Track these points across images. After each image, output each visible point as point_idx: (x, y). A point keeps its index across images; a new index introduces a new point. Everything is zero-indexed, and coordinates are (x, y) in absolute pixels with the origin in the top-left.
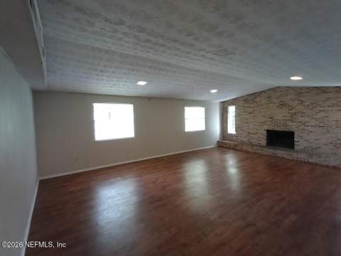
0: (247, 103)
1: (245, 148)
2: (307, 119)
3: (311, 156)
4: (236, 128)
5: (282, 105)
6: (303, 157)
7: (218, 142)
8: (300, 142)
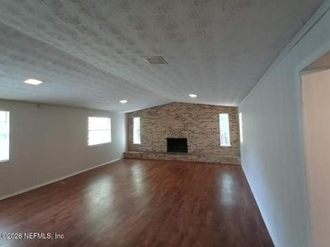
0: (149, 115)
1: (150, 156)
2: (195, 128)
3: (199, 156)
4: (141, 138)
5: (178, 117)
6: (195, 158)
7: (124, 153)
8: (191, 147)
